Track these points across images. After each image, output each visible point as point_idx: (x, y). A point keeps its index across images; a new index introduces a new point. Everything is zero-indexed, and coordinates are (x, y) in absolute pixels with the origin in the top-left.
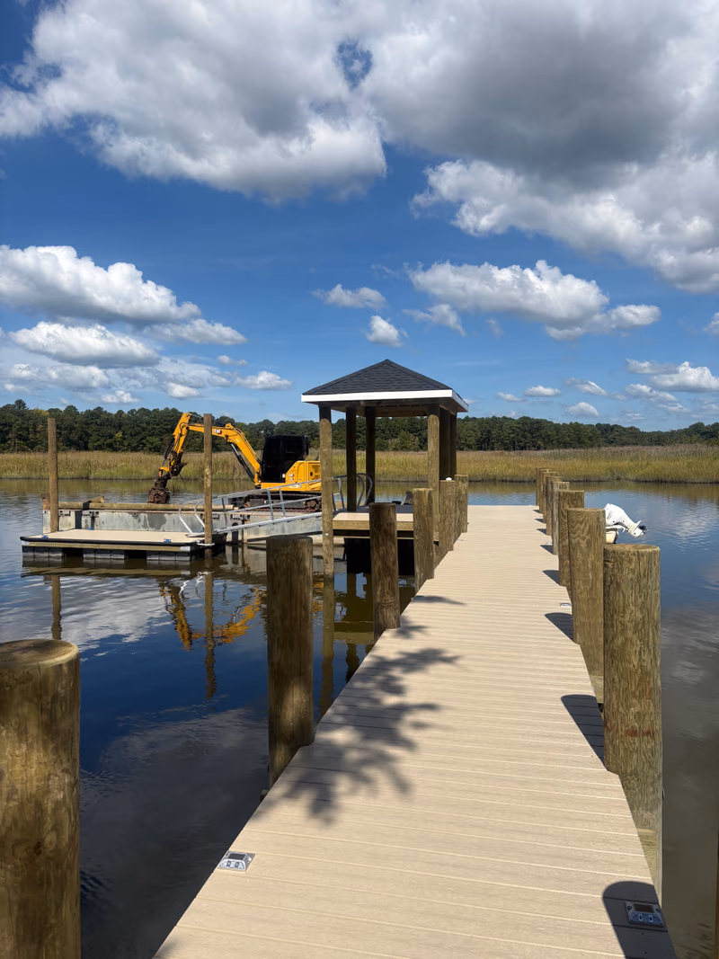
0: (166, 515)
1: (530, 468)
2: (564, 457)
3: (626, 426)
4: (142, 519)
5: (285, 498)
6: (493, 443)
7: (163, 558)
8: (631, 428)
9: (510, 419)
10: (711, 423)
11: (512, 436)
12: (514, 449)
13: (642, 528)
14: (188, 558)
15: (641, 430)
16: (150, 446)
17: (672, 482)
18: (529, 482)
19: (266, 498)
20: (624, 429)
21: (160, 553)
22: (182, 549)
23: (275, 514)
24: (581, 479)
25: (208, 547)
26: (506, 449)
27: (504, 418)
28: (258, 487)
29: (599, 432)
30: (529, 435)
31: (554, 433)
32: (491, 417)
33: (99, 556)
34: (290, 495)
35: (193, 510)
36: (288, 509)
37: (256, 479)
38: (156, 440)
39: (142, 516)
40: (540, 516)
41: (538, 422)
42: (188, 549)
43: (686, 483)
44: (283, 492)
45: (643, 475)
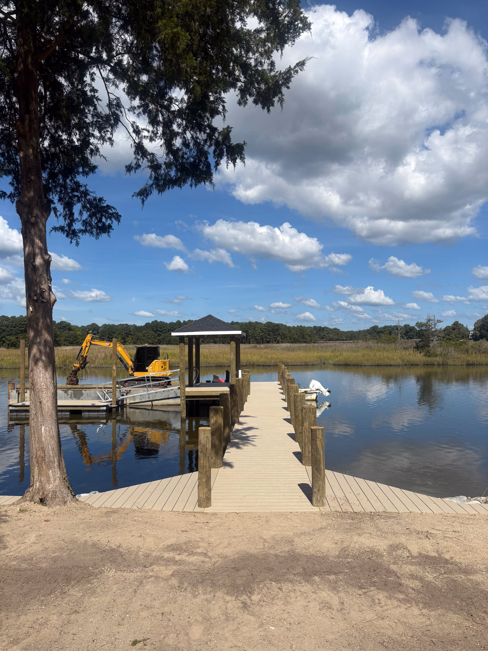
0: (83, 391)
1: (274, 358)
2: (293, 350)
3: (332, 327)
4: (70, 393)
5: (153, 380)
6: (249, 339)
7: (91, 414)
8: (335, 329)
9: (260, 323)
10: (383, 326)
11: (262, 334)
12: (263, 343)
13: (329, 391)
14: (105, 413)
15: (341, 330)
16: (8, 342)
17: (354, 365)
18: (274, 366)
19: (144, 380)
20: (331, 330)
21: (89, 411)
22: (102, 408)
23: (149, 389)
24: (303, 364)
25: (114, 407)
26: (258, 343)
27: (256, 322)
28: (132, 375)
29: (315, 332)
30: (272, 334)
31: (287, 332)
32: (248, 322)
33: (64, 413)
34: (154, 379)
35: (96, 388)
36: (155, 386)
37: (130, 370)
38: (13, 338)
39: (70, 392)
40: (280, 387)
41: (277, 325)
42: (105, 408)
43: (361, 366)
44: (152, 377)
45: (337, 361)
